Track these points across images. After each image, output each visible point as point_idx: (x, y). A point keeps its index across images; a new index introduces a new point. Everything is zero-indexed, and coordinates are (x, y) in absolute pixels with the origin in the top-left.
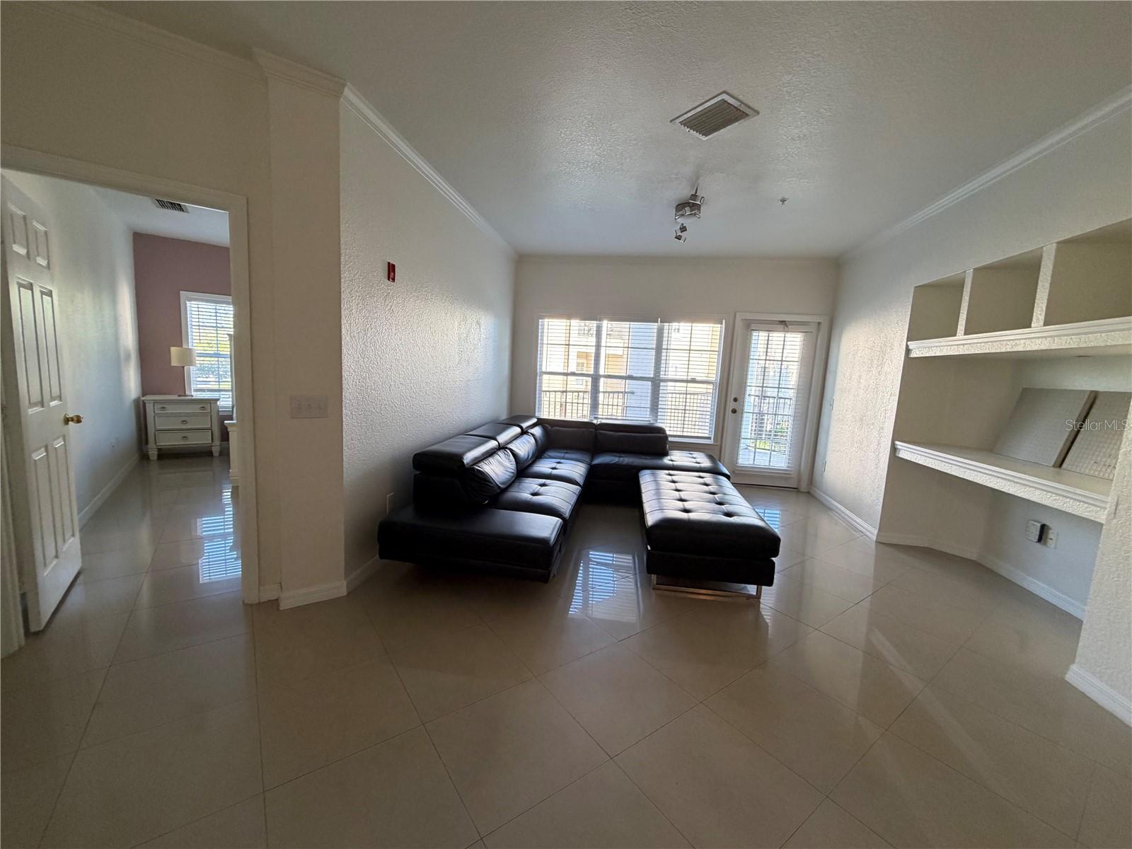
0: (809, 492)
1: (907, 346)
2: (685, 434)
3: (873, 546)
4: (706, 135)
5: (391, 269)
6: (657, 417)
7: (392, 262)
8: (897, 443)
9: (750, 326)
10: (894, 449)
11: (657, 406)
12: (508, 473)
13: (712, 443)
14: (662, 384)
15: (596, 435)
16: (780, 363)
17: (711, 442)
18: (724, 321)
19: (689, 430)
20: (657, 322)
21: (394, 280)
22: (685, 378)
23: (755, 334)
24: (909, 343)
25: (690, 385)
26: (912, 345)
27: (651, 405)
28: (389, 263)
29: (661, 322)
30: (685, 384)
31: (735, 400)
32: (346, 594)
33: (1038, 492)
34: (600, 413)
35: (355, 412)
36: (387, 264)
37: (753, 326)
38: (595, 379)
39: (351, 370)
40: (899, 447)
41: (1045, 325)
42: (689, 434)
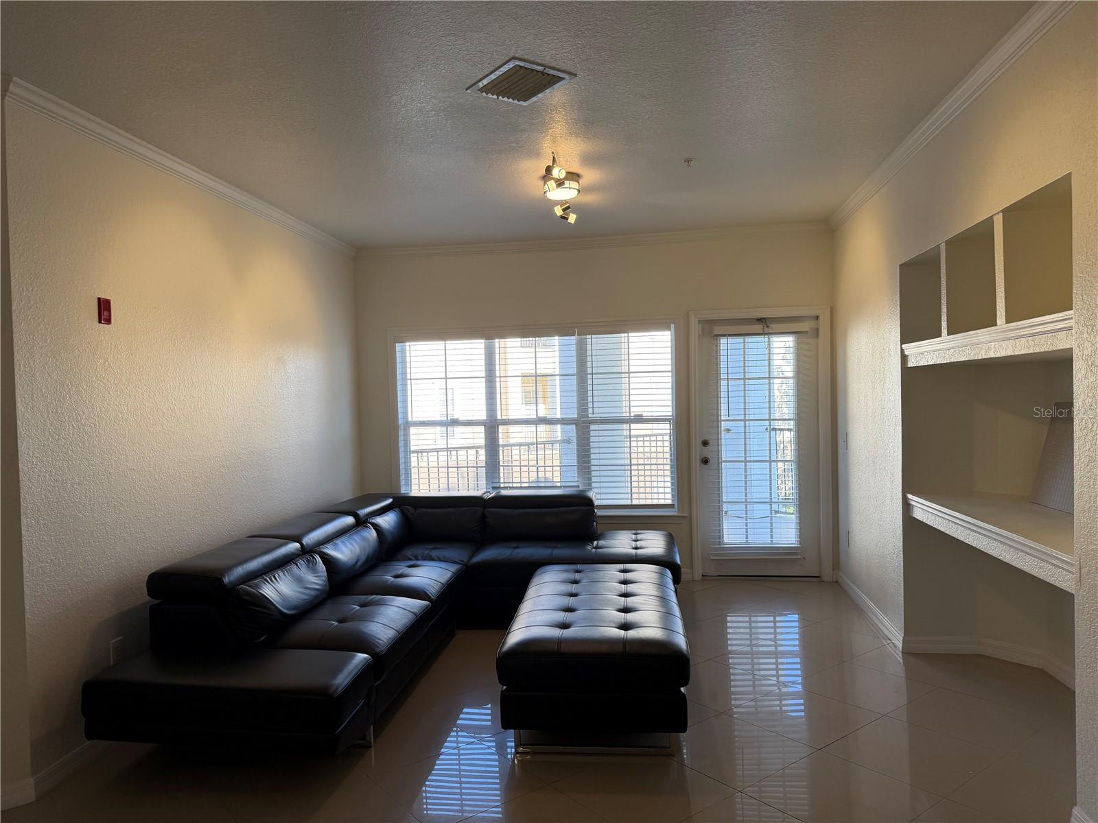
0: (837, 582)
1: (902, 351)
2: (635, 502)
3: (900, 658)
4: (525, 99)
5: (104, 306)
6: (590, 479)
7: (102, 296)
8: (910, 496)
9: (713, 330)
10: (907, 506)
11: (589, 462)
12: (308, 592)
13: (676, 514)
14: (592, 427)
15: (484, 516)
16: (767, 381)
17: (673, 512)
18: (672, 326)
19: (642, 496)
20: (574, 335)
21: (108, 321)
22: (626, 415)
23: (723, 341)
24: (903, 346)
25: (633, 426)
26: (910, 348)
27: (578, 463)
28: (99, 299)
29: (578, 335)
30: (627, 425)
31: (705, 443)
32: (34, 799)
33: (1028, 558)
34: (502, 481)
35: (44, 519)
36: (96, 301)
37: (718, 330)
38: (492, 427)
39: (35, 460)
40: (912, 503)
41: (1006, 323)
42: (642, 502)
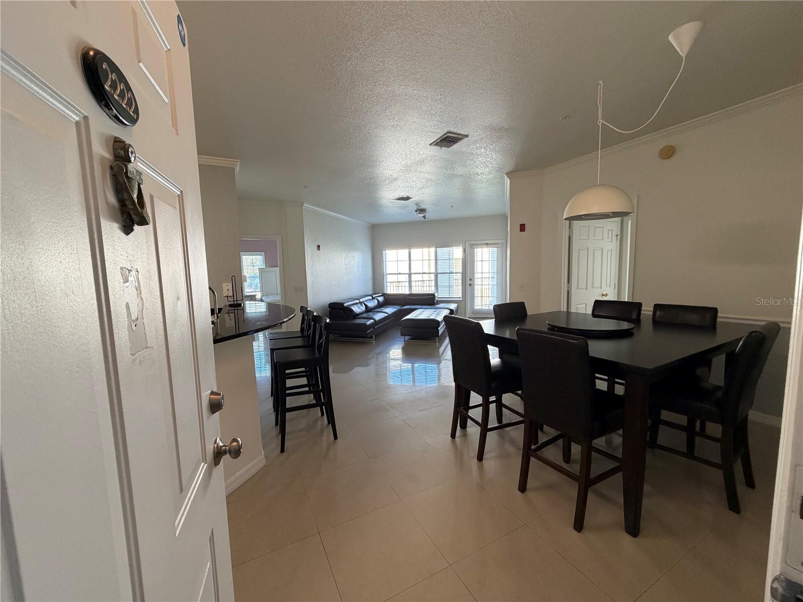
5: (319, 246)
6: (437, 290)
9: (473, 246)
11: (438, 285)
14: (439, 275)
16: (489, 262)
17: (461, 299)
18: (461, 245)
21: (320, 250)
22: (448, 272)
23: (476, 250)
25: (450, 275)
27: (435, 285)
28: (317, 245)
30: (448, 275)
31: (470, 280)
34: (412, 290)
35: (311, 291)
37: (475, 246)
38: (410, 275)
